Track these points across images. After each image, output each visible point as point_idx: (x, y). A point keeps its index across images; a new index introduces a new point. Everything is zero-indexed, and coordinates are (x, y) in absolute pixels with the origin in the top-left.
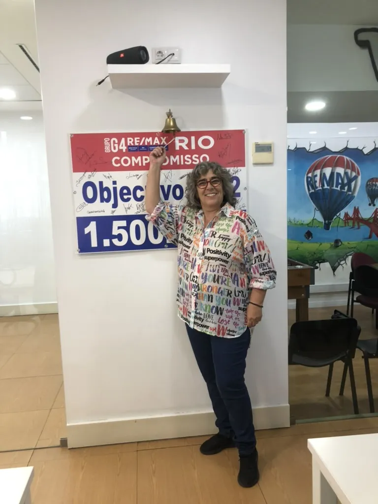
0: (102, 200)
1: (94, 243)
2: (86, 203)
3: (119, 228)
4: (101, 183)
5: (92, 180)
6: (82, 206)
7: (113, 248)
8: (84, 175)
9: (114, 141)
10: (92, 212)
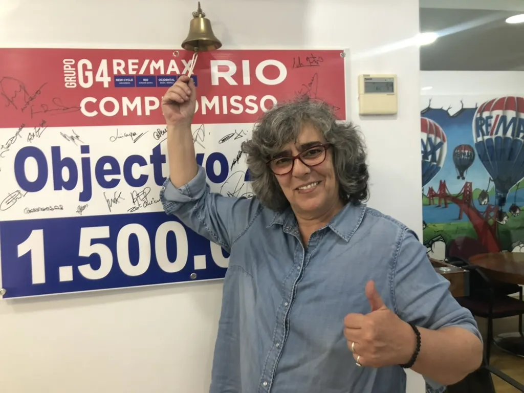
0: (59, 184)
1: (38, 276)
2: (23, 192)
3: (94, 242)
4: (56, 151)
5: (35, 143)
6: (12, 199)
7: (80, 284)
8: (17, 134)
9: (85, 66)
10: (34, 210)
